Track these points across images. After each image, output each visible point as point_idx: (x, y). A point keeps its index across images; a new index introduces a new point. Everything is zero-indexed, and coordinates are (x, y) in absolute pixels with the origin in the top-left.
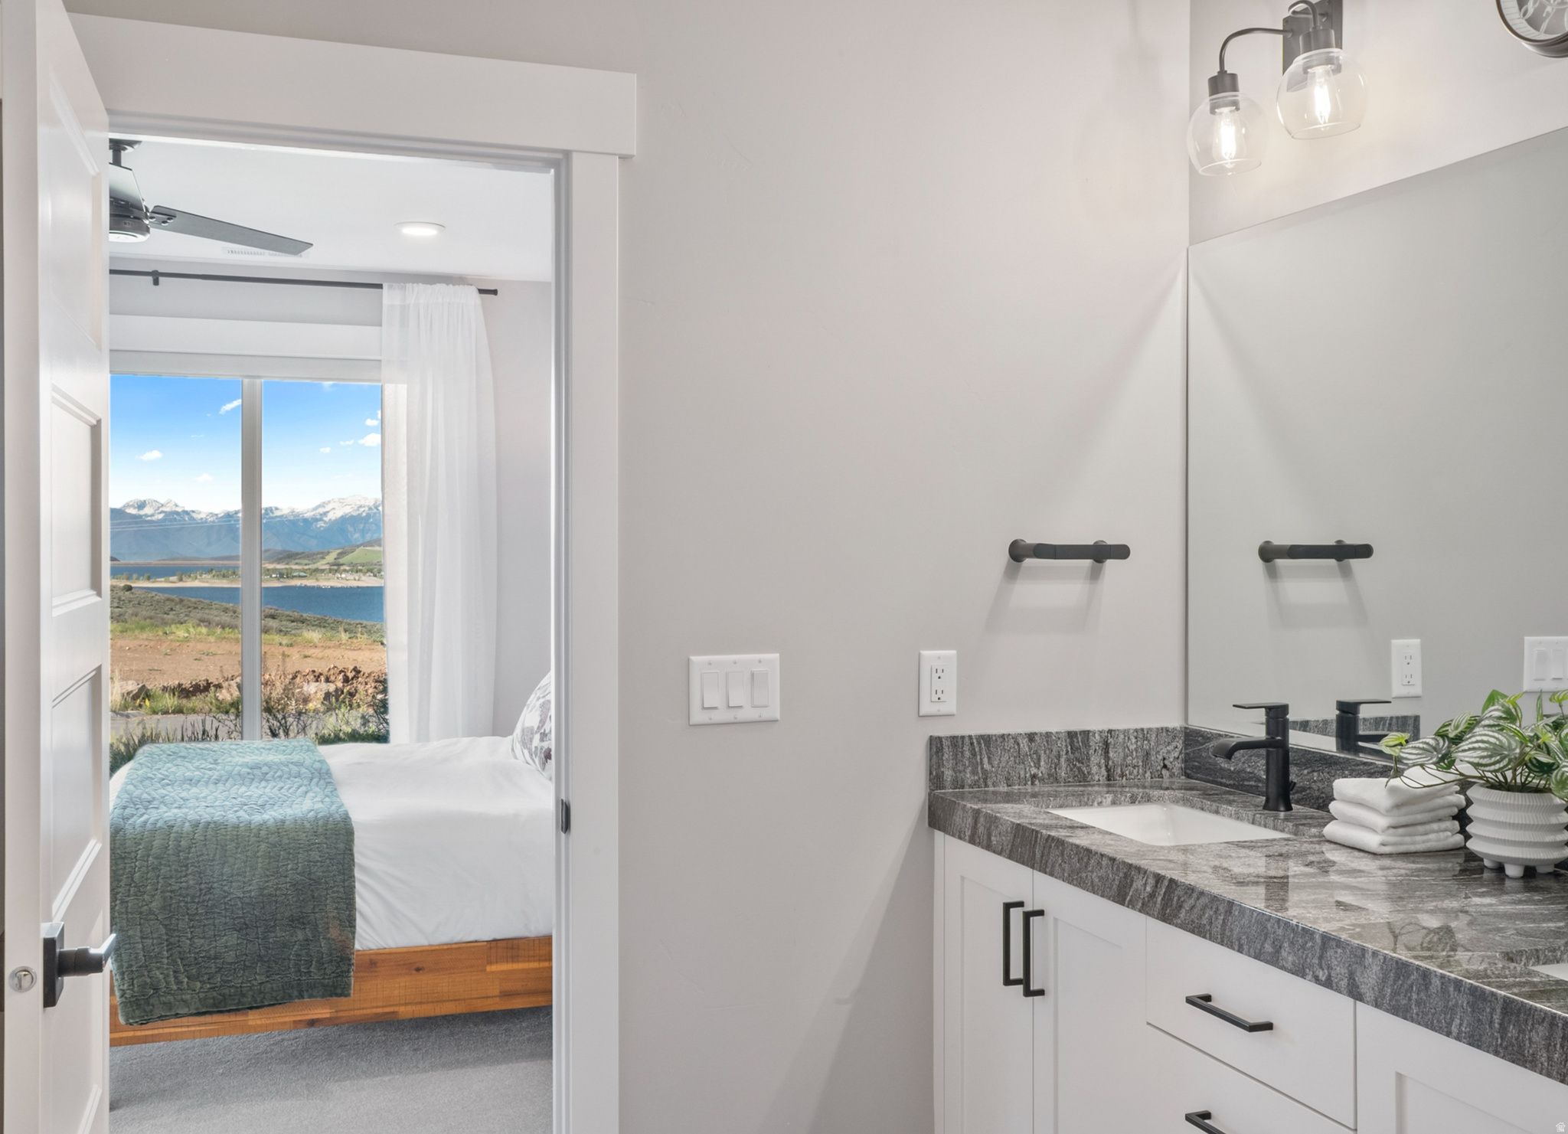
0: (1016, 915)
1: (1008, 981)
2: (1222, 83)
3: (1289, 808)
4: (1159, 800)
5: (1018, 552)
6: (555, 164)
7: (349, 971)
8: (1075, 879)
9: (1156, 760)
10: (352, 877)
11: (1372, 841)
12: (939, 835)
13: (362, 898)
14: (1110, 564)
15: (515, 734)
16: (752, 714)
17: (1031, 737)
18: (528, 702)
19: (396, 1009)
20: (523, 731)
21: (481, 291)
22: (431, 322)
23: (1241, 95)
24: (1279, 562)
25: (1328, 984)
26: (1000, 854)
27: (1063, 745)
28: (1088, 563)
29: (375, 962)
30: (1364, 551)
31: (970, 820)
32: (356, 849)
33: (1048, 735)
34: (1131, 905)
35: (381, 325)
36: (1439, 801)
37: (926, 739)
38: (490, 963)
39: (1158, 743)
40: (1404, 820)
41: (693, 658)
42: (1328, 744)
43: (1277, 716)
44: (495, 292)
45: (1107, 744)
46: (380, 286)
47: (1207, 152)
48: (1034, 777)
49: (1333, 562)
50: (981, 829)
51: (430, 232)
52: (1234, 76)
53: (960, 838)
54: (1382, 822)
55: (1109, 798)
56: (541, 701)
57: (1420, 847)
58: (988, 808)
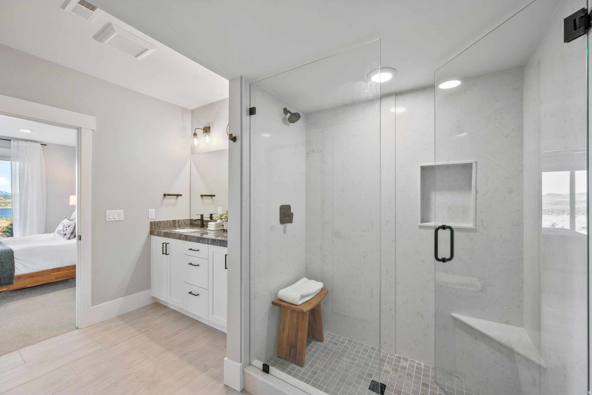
0: (164, 244)
1: (163, 254)
2: (195, 134)
3: (203, 227)
4: (186, 228)
5: (165, 195)
6: (78, 129)
7: (13, 279)
8: (174, 238)
9: (186, 224)
10: (14, 261)
11: (212, 229)
12: (152, 236)
13: (16, 264)
14: (179, 197)
15: (55, 232)
16: (119, 219)
17: (167, 221)
18: (59, 225)
19: (26, 285)
20: (58, 231)
21: (41, 144)
22: (27, 149)
23: (198, 136)
24: (203, 197)
25: (205, 243)
26: (162, 237)
27: (172, 222)
28: (176, 197)
29: (20, 277)
30: (214, 196)
31: (157, 233)
32: (14, 255)
33: (170, 221)
34: (181, 239)
35: (10, 149)
36: (221, 224)
37: (150, 222)
38: (53, 273)
39: (186, 221)
40: (217, 226)
41: (107, 211)
42: (209, 219)
43: (202, 216)
44: (46, 145)
45: (179, 222)
46: (10, 140)
47: (193, 143)
48: (167, 227)
49: (210, 197)
50: (159, 234)
51: (29, 131)
52: (197, 134)
53: (155, 235)
54: (214, 227)
55: (179, 228)
56: (63, 225)
57: (218, 229)
58: (160, 231)
